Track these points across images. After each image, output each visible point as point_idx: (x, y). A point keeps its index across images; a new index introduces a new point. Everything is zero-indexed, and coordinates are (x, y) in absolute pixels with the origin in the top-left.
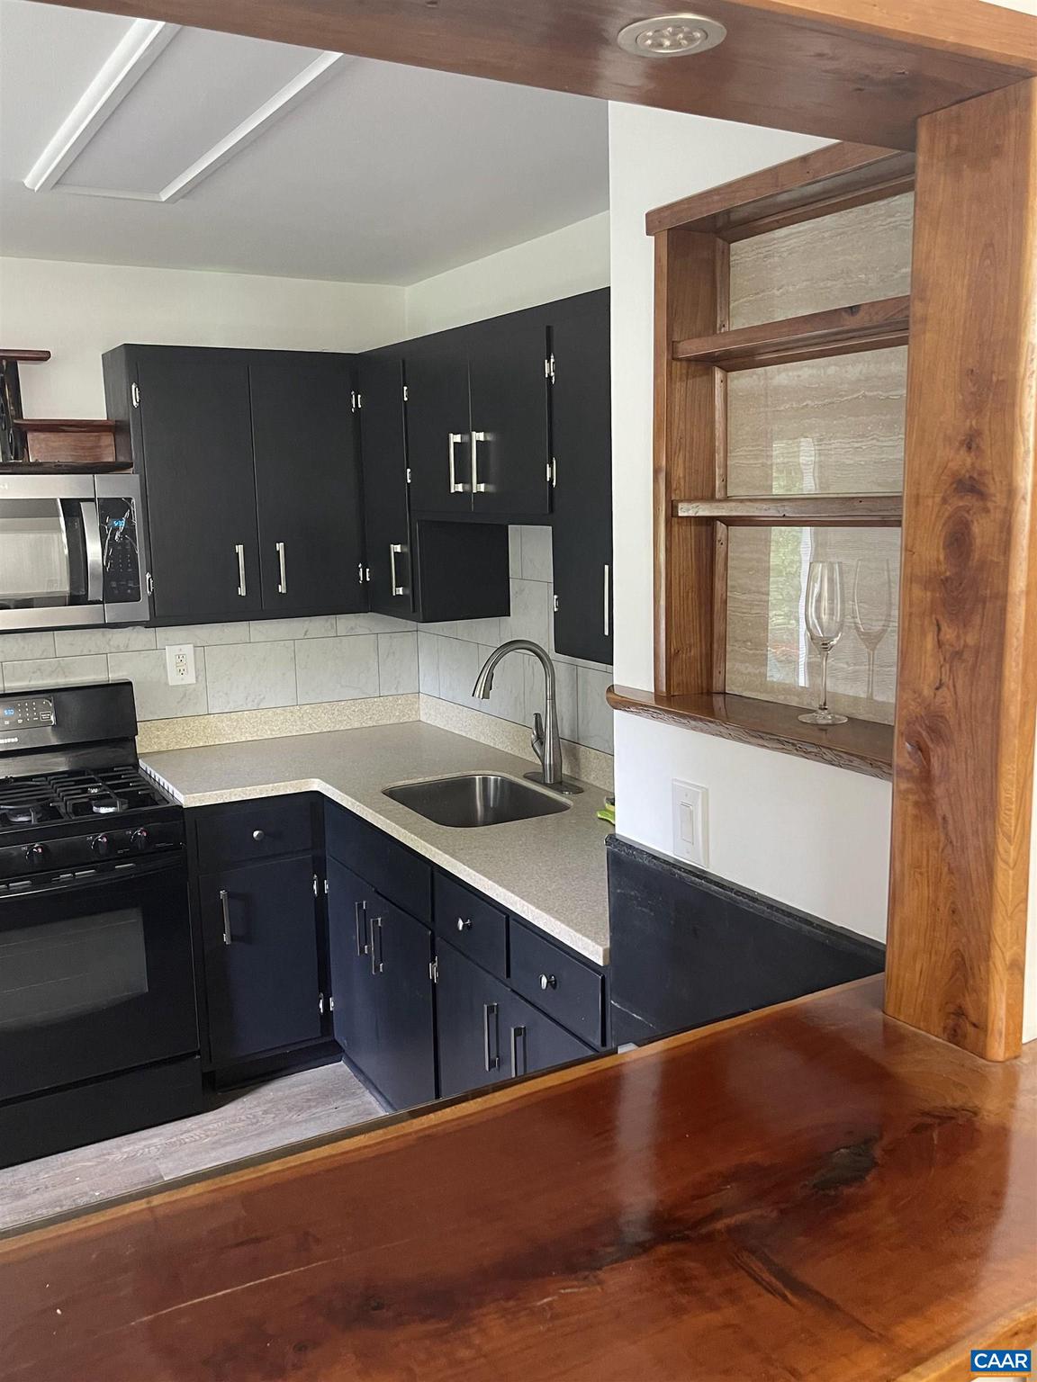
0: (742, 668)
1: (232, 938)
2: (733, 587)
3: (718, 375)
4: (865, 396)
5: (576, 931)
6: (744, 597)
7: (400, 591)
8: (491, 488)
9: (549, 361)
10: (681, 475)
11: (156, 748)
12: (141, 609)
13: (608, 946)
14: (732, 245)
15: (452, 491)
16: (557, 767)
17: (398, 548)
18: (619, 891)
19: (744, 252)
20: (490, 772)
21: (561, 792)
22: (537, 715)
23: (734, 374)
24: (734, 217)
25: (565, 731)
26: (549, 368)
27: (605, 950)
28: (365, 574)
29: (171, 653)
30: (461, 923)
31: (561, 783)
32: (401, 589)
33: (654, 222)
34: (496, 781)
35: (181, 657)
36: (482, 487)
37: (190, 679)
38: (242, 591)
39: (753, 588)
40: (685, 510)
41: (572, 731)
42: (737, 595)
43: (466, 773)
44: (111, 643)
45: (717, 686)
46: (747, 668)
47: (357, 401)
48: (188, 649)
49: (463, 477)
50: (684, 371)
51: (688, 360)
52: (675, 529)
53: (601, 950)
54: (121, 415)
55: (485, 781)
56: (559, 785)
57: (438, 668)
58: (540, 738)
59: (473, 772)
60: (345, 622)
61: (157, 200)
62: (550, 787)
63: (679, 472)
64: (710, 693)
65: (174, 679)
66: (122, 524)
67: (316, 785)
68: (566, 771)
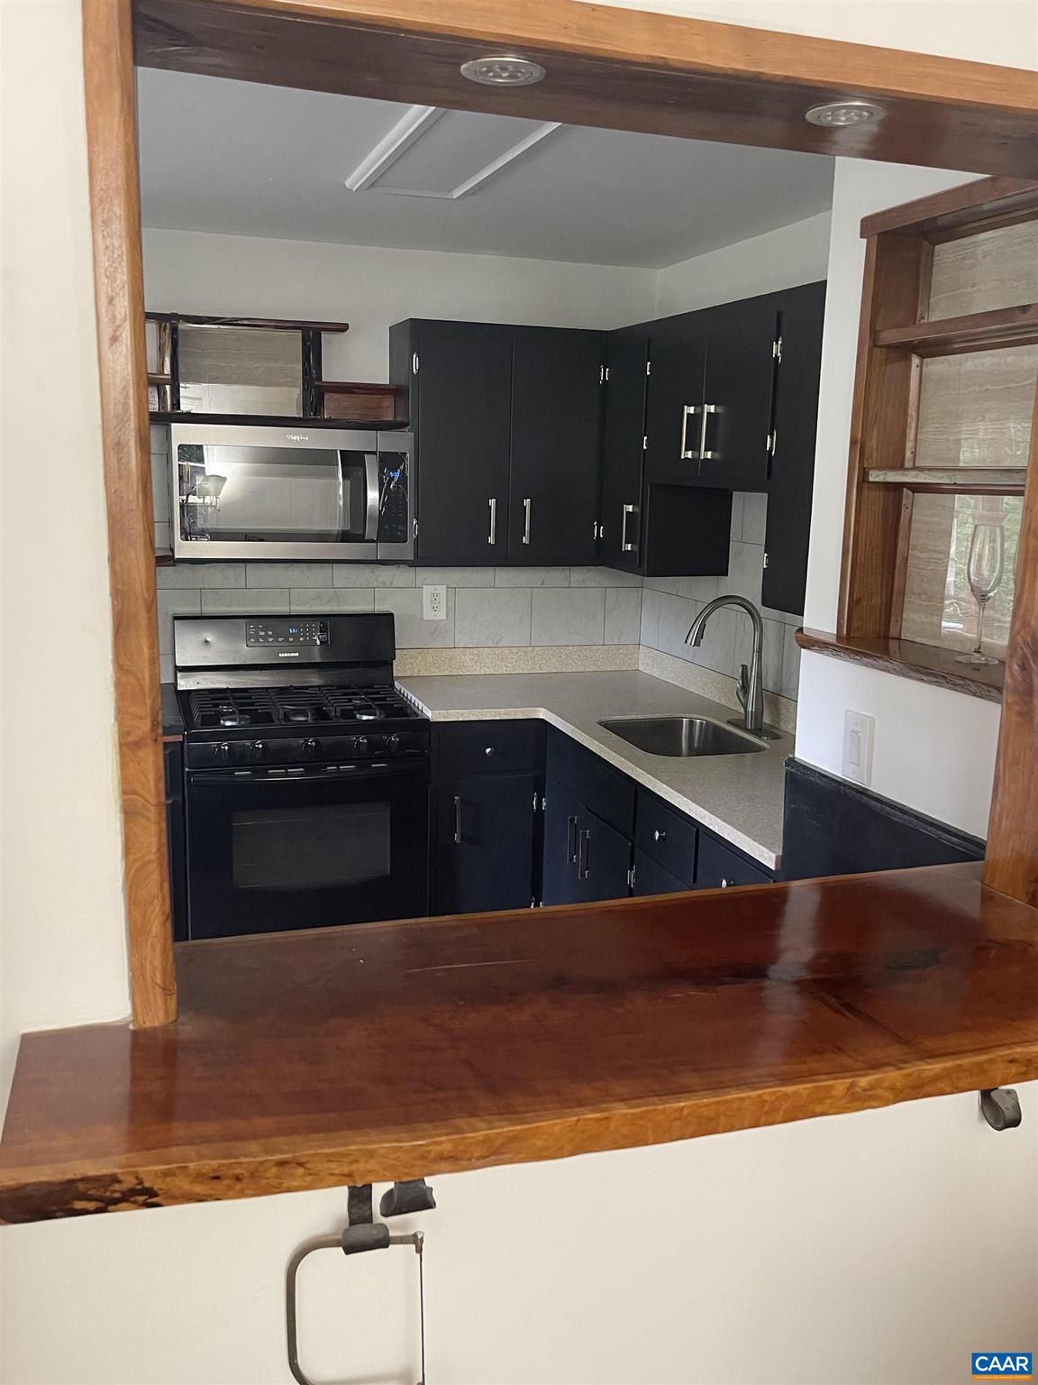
0: (913, 616)
1: (462, 837)
2: (914, 546)
3: (915, 361)
5: (755, 840)
6: (922, 555)
7: (629, 547)
8: (717, 455)
9: (777, 343)
10: (875, 447)
11: (408, 674)
12: (406, 550)
13: (781, 854)
14: (937, 247)
15: (683, 457)
16: (758, 715)
17: (630, 508)
18: (793, 806)
19: (946, 253)
20: (695, 716)
21: (759, 736)
22: (744, 667)
23: (929, 360)
24: (940, 222)
25: (769, 684)
26: (776, 350)
27: (777, 857)
28: (599, 531)
29: (427, 591)
30: (657, 834)
31: (760, 729)
32: (629, 545)
33: (869, 226)
34: (701, 724)
35: (435, 596)
36: (709, 455)
37: (441, 615)
38: (491, 540)
39: (930, 547)
40: (875, 476)
41: (776, 683)
42: (917, 553)
43: (675, 715)
44: (379, 579)
45: (893, 633)
46: (920, 617)
47: (605, 374)
48: (442, 590)
49: (693, 445)
50: (883, 357)
51: (888, 347)
52: (865, 493)
53: (774, 856)
54: (402, 381)
55: (691, 723)
56: (758, 731)
57: (658, 623)
58: (745, 688)
59: (681, 715)
60: (578, 575)
61: (450, 197)
62: (750, 731)
63: (873, 443)
64: (886, 637)
65: (428, 614)
66: (397, 475)
67: (542, 714)
68: (766, 720)
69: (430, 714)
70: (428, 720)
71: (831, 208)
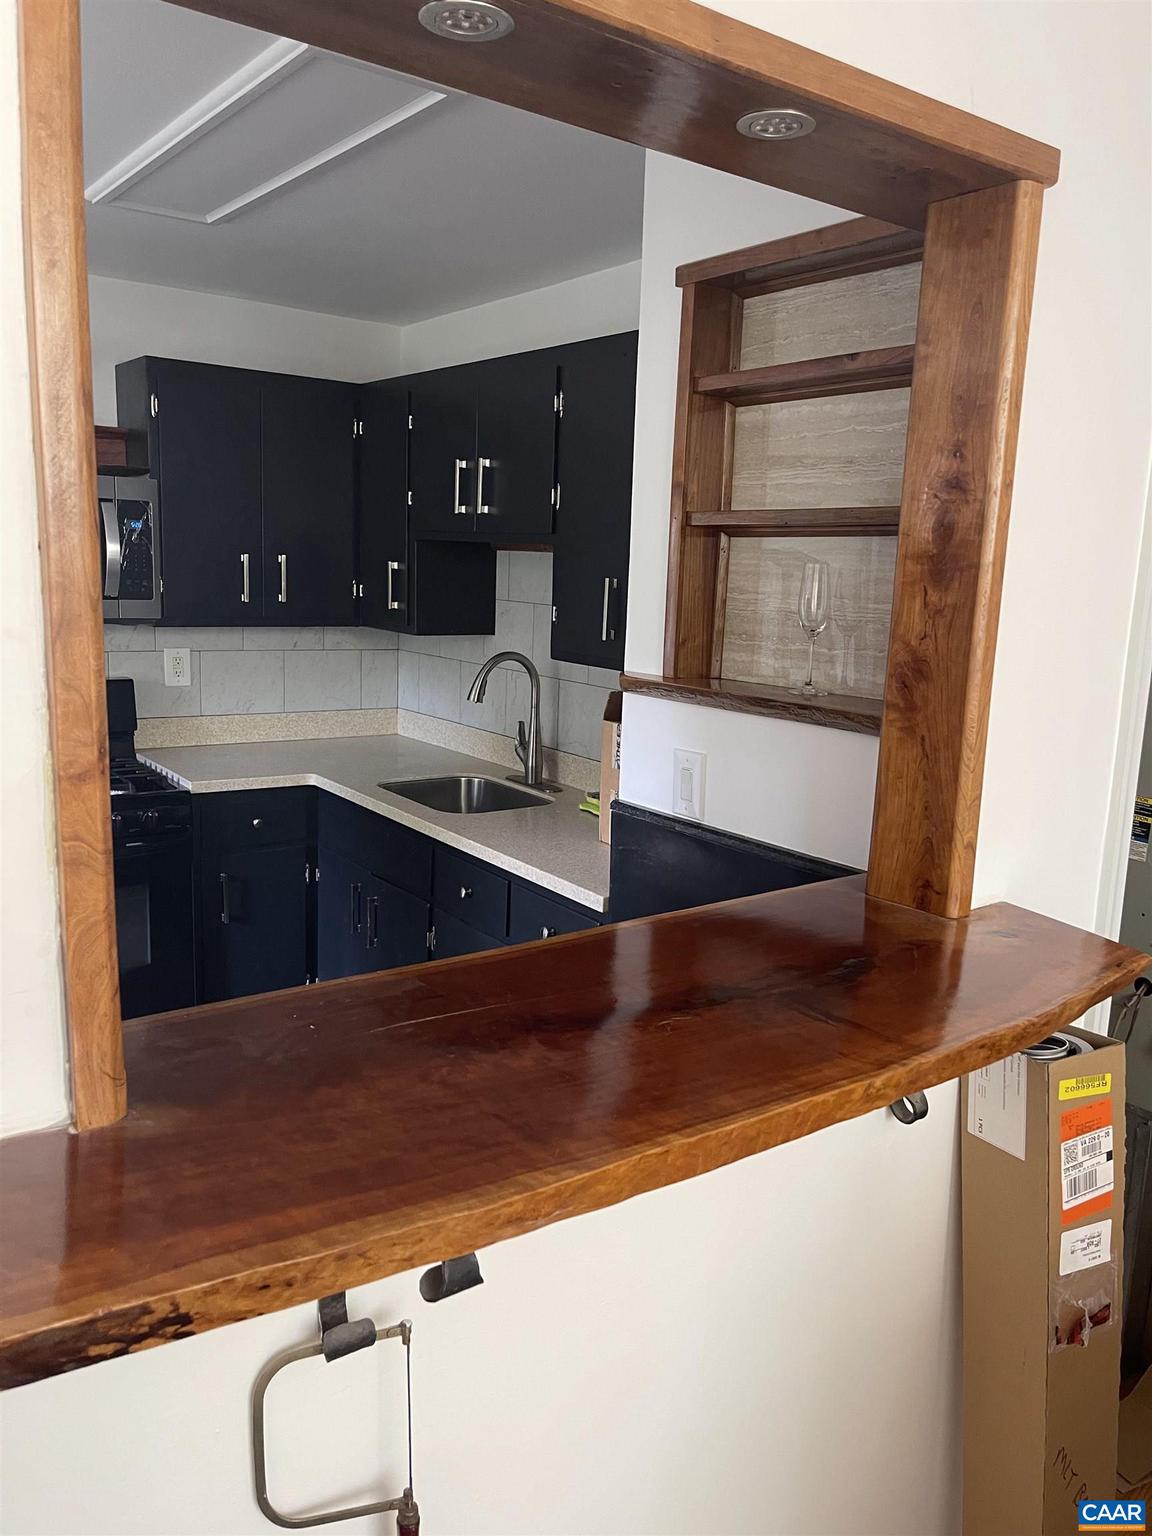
0: (736, 656)
1: (231, 918)
2: (733, 588)
3: (728, 407)
4: (855, 430)
6: (742, 597)
7: (396, 605)
8: (495, 511)
9: (558, 397)
10: (696, 490)
11: (151, 745)
12: (151, 608)
13: (608, 895)
14: (746, 301)
15: (456, 512)
16: (537, 770)
17: (395, 565)
19: (756, 308)
20: (473, 775)
21: (543, 791)
22: (521, 724)
23: (742, 409)
24: (749, 276)
25: (546, 740)
26: (558, 403)
27: (605, 900)
28: (358, 590)
29: (168, 655)
30: (464, 892)
31: (541, 783)
32: (396, 603)
33: (683, 275)
34: (479, 782)
35: (178, 660)
36: (486, 509)
37: (185, 681)
38: (245, 598)
39: (750, 589)
40: (698, 520)
41: (553, 738)
42: (735, 595)
43: (452, 775)
44: (113, 642)
45: (715, 673)
46: (741, 657)
47: (358, 428)
48: (185, 653)
49: (468, 498)
50: (702, 404)
51: (706, 394)
52: (688, 539)
53: (602, 898)
54: (137, 423)
55: (470, 783)
56: (539, 785)
57: (418, 684)
58: (524, 744)
59: (459, 774)
60: (333, 636)
61: (204, 221)
62: (531, 786)
63: (693, 488)
64: (708, 677)
65: (170, 680)
66: (139, 525)
67: (313, 780)
68: (545, 775)
69: (188, 785)
70: (188, 792)
71: (641, 257)
